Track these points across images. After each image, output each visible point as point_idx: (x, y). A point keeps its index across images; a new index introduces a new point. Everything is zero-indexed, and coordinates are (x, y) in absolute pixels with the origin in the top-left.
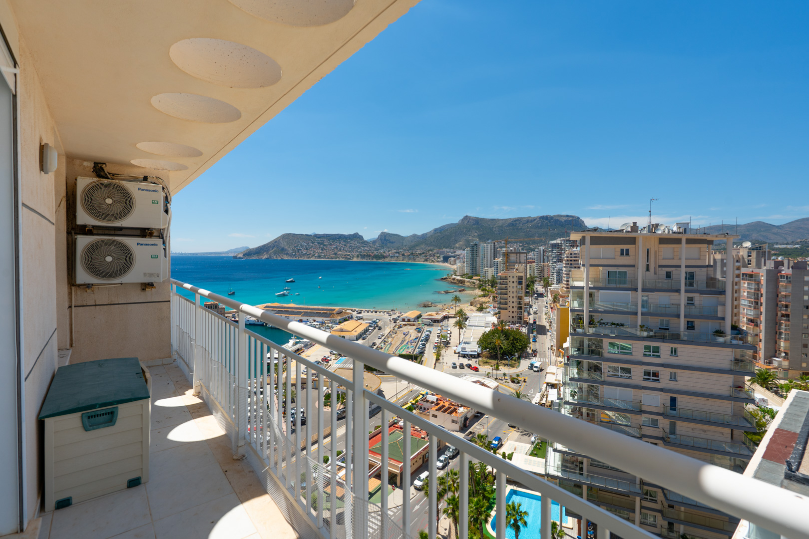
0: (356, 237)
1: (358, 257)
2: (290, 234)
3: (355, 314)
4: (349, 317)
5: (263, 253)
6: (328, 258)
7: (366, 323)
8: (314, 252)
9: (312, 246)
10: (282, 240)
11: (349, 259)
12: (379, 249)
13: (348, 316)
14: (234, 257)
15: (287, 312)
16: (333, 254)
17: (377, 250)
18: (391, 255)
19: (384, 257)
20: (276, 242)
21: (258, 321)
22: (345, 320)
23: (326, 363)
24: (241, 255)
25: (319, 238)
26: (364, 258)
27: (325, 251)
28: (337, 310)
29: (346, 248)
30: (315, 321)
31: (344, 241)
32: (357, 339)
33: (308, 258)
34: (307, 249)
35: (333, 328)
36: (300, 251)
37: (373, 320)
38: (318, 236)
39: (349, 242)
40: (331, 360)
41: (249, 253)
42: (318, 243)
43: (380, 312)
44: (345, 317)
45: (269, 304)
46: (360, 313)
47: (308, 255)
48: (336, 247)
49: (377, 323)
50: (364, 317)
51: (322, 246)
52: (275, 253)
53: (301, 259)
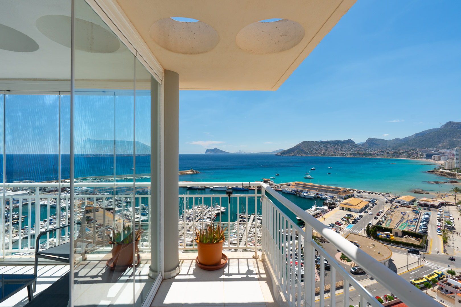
0: (350, 142)
1: (351, 154)
2: (306, 141)
3: (355, 192)
4: (351, 195)
5: (291, 153)
6: (330, 155)
7: (366, 201)
8: (321, 152)
9: (320, 149)
10: (302, 145)
11: (345, 156)
12: (367, 150)
13: (351, 194)
14: (276, 155)
15: (308, 188)
16: (333, 153)
17: (365, 150)
18: (377, 153)
19: (371, 155)
20: (298, 146)
21: (292, 192)
22: (349, 197)
23: (339, 226)
24: (279, 154)
25: (324, 143)
26: (356, 155)
27: (328, 151)
28: (342, 189)
29: (342, 149)
30: (327, 195)
31: (341, 145)
32: (360, 211)
33: (317, 155)
34: (316, 150)
35: (340, 202)
36: (312, 151)
37: (372, 199)
38: (323, 142)
39: (344, 145)
40: (342, 225)
41: (284, 153)
42: (324, 146)
43: (376, 194)
44: (348, 195)
45: (297, 182)
46: (359, 193)
47: (317, 153)
48: (335, 149)
49: (375, 201)
50: (363, 196)
51: (326, 148)
52: (298, 153)
53: (313, 156)
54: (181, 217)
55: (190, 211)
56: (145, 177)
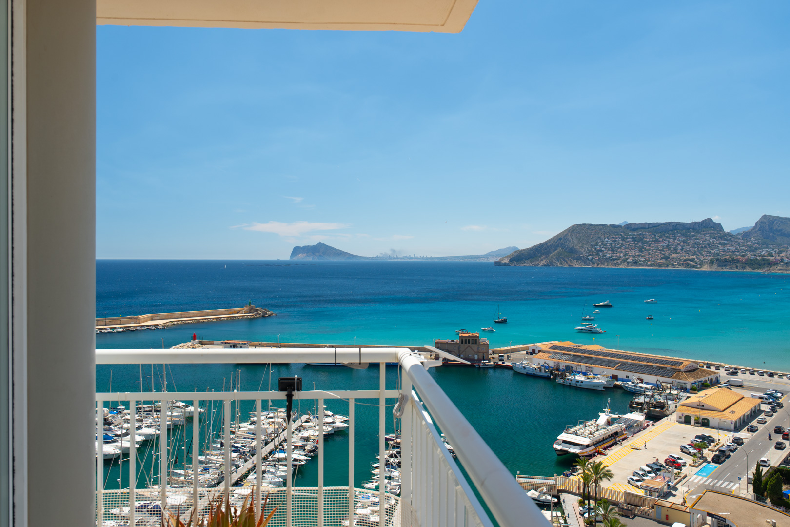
0: (708, 226)
1: (711, 263)
2: (584, 225)
3: (722, 373)
4: (711, 380)
5: (540, 257)
6: (652, 265)
7: (753, 396)
8: (625, 255)
9: (622, 245)
10: (571, 236)
11: (694, 267)
12: (756, 249)
13: (710, 377)
14: (496, 262)
15: (588, 359)
16: (662, 258)
17: (752, 249)
18: (786, 260)
19: (770, 264)
20: (560, 239)
21: (540, 371)
22: (704, 386)
23: (676, 471)
24: (506, 261)
25: (634, 230)
26: (725, 266)
27: (645, 253)
28: (685, 363)
29: (687, 248)
30: (642, 381)
31: (683, 235)
32: (735, 427)
33: (615, 264)
34: (613, 250)
35: (680, 399)
36: (601, 254)
37: (769, 392)
38: (633, 227)
39: (694, 236)
40: (684, 466)
41: (519, 257)
42: (634, 239)
43: (781, 377)
44: (703, 379)
45: (557, 343)
46: (735, 373)
47: (615, 259)
48: (667, 246)
49: (778, 398)
50: (745, 384)
51: (640, 244)
52: (559, 257)
53: (603, 266)
54: (219, 446)
55: (245, 427)
56: (111, 329)
